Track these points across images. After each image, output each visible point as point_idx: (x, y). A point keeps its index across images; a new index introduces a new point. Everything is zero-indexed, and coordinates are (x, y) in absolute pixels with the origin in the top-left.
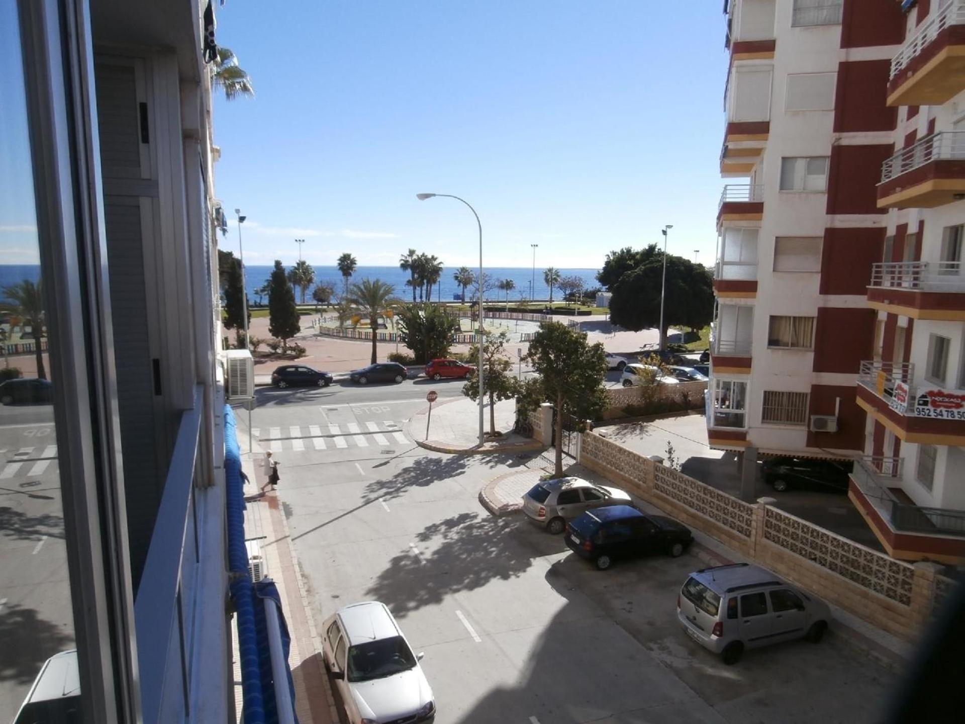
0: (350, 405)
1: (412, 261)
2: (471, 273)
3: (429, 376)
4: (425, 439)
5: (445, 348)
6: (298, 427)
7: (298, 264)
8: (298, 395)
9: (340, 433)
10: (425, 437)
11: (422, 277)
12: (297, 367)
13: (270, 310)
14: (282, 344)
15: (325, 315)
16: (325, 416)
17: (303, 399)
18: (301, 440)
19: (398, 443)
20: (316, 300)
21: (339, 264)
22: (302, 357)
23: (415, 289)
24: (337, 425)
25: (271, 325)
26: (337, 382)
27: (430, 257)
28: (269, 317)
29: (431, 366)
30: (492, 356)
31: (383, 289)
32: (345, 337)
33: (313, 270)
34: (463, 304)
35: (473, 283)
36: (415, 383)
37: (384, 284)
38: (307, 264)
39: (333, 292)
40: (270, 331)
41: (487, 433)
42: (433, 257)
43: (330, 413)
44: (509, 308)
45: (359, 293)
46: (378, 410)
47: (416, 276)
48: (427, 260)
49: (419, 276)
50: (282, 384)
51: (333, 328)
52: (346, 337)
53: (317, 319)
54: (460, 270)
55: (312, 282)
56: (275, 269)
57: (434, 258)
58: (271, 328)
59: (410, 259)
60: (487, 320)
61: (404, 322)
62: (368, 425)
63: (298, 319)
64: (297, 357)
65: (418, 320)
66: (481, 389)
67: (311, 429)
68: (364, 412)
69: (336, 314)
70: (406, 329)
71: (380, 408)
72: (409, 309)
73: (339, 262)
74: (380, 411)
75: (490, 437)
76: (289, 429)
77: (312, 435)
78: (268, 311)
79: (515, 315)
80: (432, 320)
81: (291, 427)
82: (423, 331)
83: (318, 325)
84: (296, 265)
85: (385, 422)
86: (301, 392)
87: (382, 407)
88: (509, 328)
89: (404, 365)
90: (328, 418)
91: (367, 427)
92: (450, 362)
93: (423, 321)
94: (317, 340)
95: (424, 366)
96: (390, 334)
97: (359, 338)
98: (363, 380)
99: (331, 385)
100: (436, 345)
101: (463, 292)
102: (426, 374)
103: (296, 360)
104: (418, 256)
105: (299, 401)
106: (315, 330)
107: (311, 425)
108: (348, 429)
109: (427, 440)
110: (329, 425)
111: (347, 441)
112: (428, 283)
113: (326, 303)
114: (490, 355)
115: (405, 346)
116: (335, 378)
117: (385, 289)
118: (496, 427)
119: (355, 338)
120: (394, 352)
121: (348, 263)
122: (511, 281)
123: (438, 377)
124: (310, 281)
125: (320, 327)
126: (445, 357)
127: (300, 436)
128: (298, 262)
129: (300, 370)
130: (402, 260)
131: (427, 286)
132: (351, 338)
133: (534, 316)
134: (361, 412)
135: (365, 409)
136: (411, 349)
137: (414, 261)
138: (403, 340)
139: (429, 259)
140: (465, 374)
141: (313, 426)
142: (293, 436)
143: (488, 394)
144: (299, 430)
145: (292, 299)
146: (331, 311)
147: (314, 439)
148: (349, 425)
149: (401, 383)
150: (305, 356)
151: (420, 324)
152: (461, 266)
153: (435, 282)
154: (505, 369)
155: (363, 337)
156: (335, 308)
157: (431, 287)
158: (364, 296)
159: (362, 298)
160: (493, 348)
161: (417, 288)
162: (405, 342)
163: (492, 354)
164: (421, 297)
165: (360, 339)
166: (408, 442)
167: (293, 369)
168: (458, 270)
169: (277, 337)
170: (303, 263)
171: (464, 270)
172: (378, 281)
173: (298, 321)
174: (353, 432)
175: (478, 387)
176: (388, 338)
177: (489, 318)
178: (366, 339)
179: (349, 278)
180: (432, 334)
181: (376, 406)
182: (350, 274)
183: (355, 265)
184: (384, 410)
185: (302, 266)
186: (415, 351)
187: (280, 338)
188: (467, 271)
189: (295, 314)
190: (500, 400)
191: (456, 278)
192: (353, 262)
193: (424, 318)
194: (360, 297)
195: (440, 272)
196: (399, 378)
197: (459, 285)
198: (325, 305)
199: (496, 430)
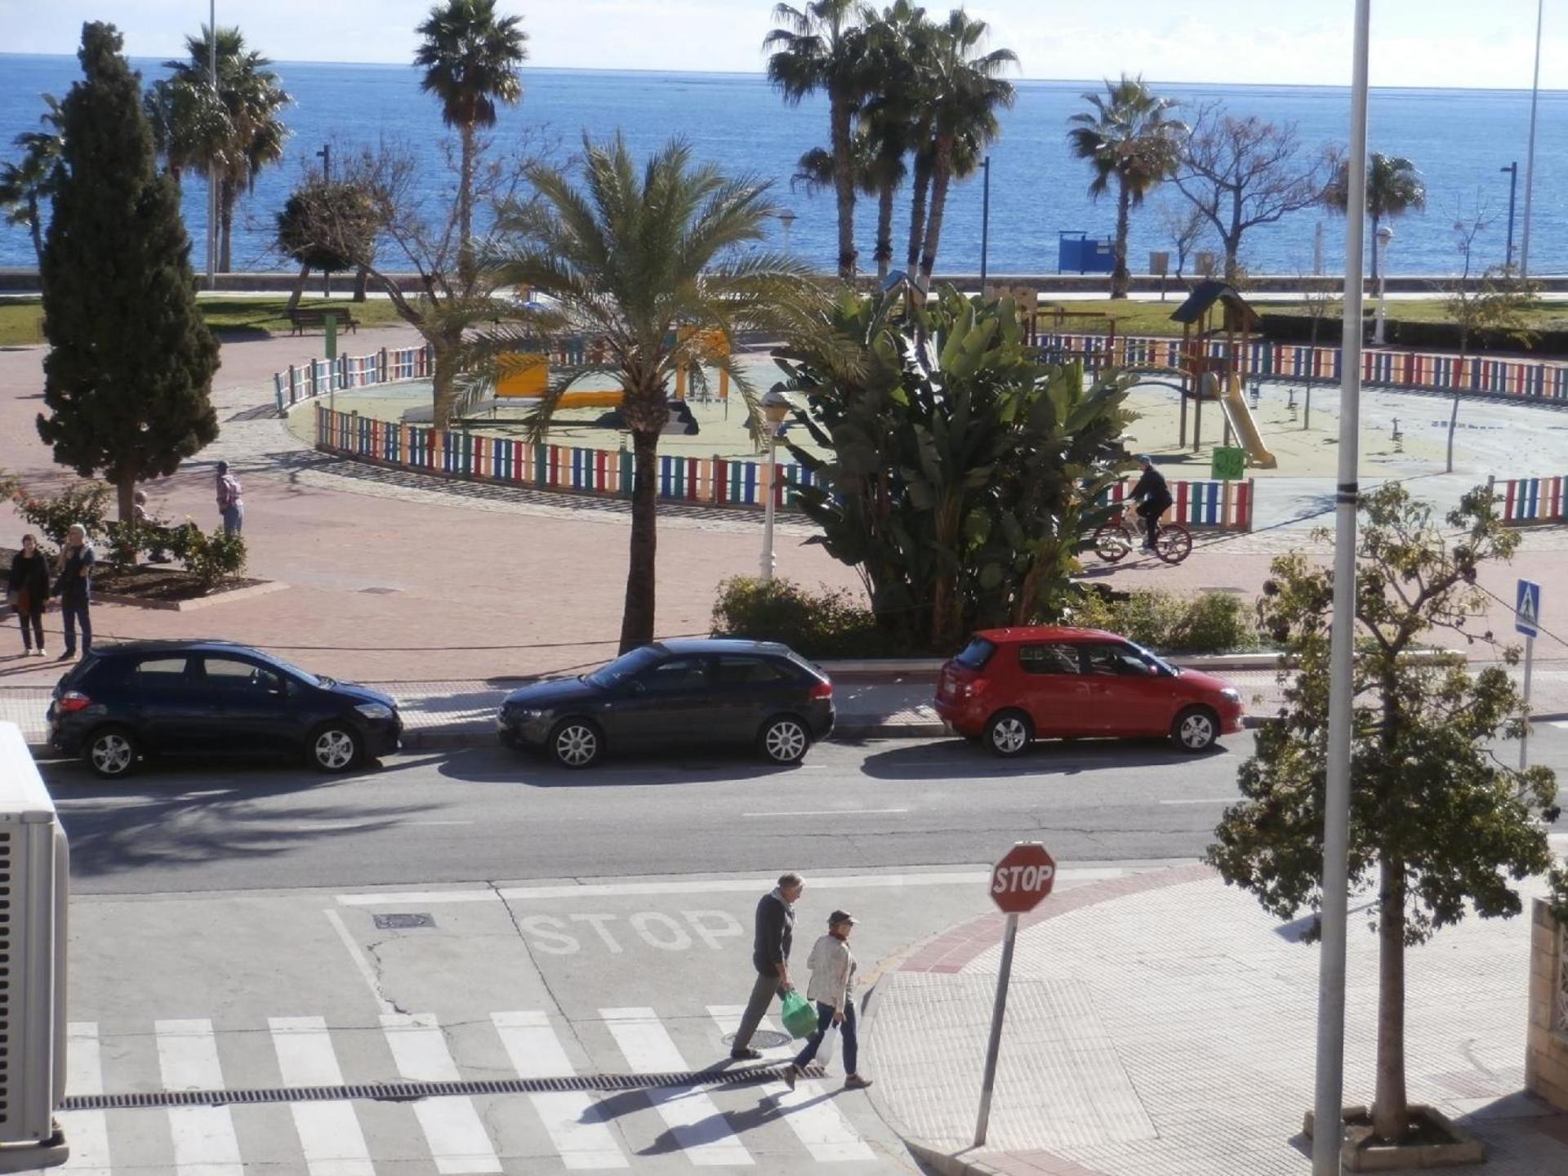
0: (507, 893)
1: (838, 42)
2: (1169, 115)
3: (959, 729)
4: (972, 1136)
5: (1053, 557)
6: (205, 1025)
7: (198, 49)
8: (187, 819)
9: (454, 1077)
10: (972, 1121)
11: (891, 136)
12: (195, 654)
13: (49, 304)
14: (111, 511)
15: (347, 343)
16: (359, 956)
17: (214, 847)
18: (225, 1110)
19: (807, 1156)
20: (299, 257)
21: (427, 55)
22: (221, 586)
23: (846, 202)
24: (432, 1020)
25: (51, 395)
26: (423, 742)
27: (937, 16)
28: (44, 349)
29: (977, 670)
30: (1403, 640)
31: (702, 205)
32: (462, 478)
33: (279, 84)
34: (1118, 294)
35: (1183, 172)
36: (876, 767)
37: (709, 181)
38: (245, 51)
39: (386, 217)
40: (47, 430)
41: (1358, 1117)
42: (957, 19)
43: (393, 944)
44: (1391, 326)
45: (566, 228)
46: (668, 935)
47: (858, 127)
48: (922, 36)
49: (874, 127)
50: (111, 752)
51: (394, 419)
52: (467, 476)
53: (302, 367)
54: (1106, 99)
55: (273, 153)
56: (81, 77)
57: (961, 29)
58: (49, 413)
59: (823, 31)
60: (1267, 389)
61: (814, 402)
62: (615, 1029)
63: (204, 366)
64: (197, 588)
65: (900, 395)
66: (1333, 844)
67: (280, 1041)
68: (588, 935)
69: (409, 339)
70: (822, 441)
71: (681, 919)
72: (847, 326)
73: (423, 40)
74: (682, 942)
75: (1376, 1140)
76: (151, 1033)
77: (289, 1082)
78: (38, 313)
79: (1429, 360)
80: (984, 393)
81: (161, 1025)
82: (931, 455)
83: (304, 401)
84: (185, 56)
85: (713, 1010)
86: (204, 802)
87: (692, 916)
88: (1405, 444)
89: (809, 656)
90: (379, 974)
91: (613, 1045)
92: (1085, 647)
93: (928, 395)
94: (294, 490)
95: (936, 665)
96: (720, 465)
97: (540, 484)
98: (577, 742)
99: (387, 761)
100: (999, 539)
101: (1123, 227)
102: (944, 715)
103: (186, 605)
104: (870, 16)
105: (197, 854)
106: (290, 430)
107: (278, 1013)
108: (500, 1047)
109: (980, 1142)
110: (389, 1018)
111: (494, 1131)
112: (925, 166)
113: (352, 273)
114: (1390, 631)
115: (814, 540)
116: (411, 720)
117: (716, 207)
118: (1411, 1074)
119: (517, 482)
120: (751, 573)
121: (474, 51)
122: (1401, 164)
123: (1011, 735)
124: (263, 145)
125: (321, 411)
126: (1053, 614)
127: (213, 1081)
128: (200, 36)
129: (213, 667)
130: (779, 34)
131: (920, 188)
132: (497, 480)
133: (1549, 376)
134: (573, 945)
135: (596, 921)
136: (850, 560)
137: (849, 46)
138: (807, 505)
139: (931, 31)
140: (1179, 723)
141: (291, 1021)
142: (173, 1081)
143: (1374, 873)
144: (209, 1043)
145: (173, 246)
146: (380, 319)
147: (299, 1108)
148: (501, 1019)
149: (796, 763)
150: (237, 583)
151: (913, 413)
152: (1115, 78)
153: (963, 166)
154: (1482, 723)
155: (566, 477)
156: (399, 303)
157: (939, 198)
158: (592, 249)
159: (578, 258)
160: (1412, 591)
161: (860, 194)
162: (818, 516)
163: (1409, 625)
164: (883, 252)
165: (546, 488)
166: (865, 1153)
167: (177, 666)
168: (1095, 100)
169: (86, 472)
170: (229, 44)
171: (1128, 96)
172: (675, 155)
173: (202, 380)
174: (527, 1071)
175: (1316, 826)
176: (705, 488)
177: (1278, 378)
178: (586, 493)
179: (481, 134)
180: (978, 475)
181: (652, 903)
182: (487, 115)
183: (514, 63)
184: (707, 935)
185: (222, 63)
186: (876, 571)
187: (99, 474)
188: (1145, 103)
189: (189, 337)
190: (1448, 913)
191: (1086, 142)
192: (505, 42)
193: (933, 376)
194: (565, 248)
195: (998, 112)
196: (784, 738)
197: (1099, 186)
198: (339, 285)
199: (1415, 1097)
